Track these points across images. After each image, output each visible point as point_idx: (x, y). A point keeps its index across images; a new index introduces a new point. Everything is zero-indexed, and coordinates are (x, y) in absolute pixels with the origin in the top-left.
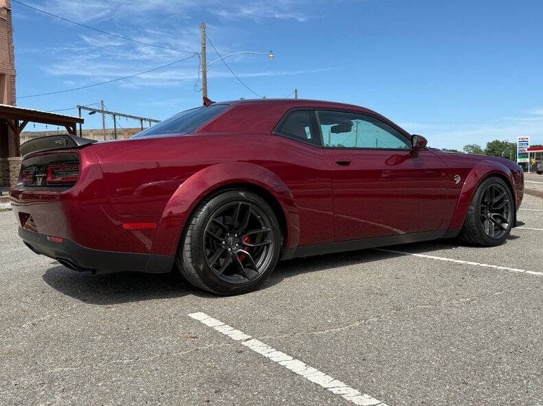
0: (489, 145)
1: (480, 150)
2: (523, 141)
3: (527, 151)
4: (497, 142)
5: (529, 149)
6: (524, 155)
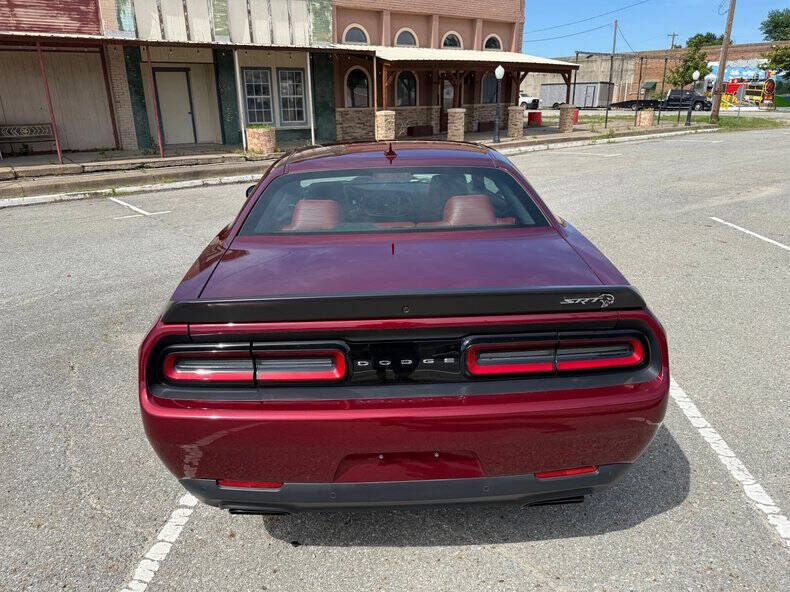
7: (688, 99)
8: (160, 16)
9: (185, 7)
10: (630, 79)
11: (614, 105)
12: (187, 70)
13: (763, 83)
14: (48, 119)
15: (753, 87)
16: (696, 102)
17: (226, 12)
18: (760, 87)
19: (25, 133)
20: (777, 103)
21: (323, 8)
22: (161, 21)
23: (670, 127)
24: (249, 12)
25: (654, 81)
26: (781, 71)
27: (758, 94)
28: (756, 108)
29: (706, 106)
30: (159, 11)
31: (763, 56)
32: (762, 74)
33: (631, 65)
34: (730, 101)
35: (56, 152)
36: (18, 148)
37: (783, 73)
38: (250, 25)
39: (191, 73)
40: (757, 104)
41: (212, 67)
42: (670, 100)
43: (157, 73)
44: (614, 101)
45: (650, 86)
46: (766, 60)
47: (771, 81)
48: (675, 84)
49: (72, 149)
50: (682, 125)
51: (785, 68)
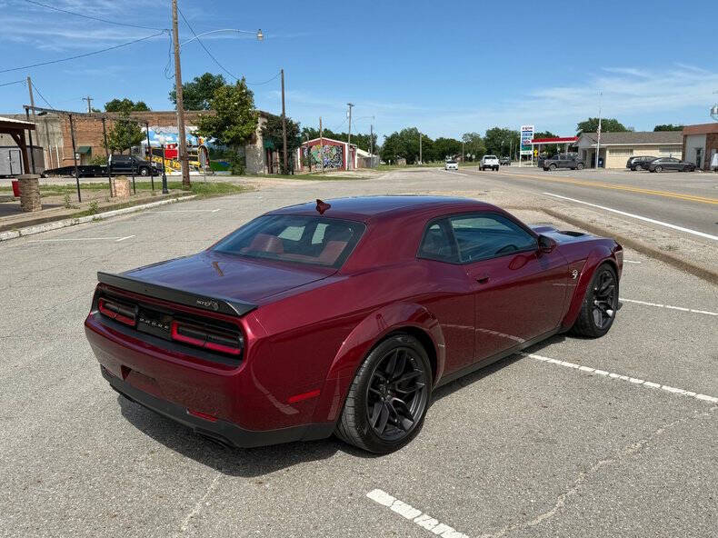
0: (489, 132)
1: (480, 139)
2: (527, 131)
3: (531, 143)
4: (497, 130)
5: (533, 141)
6: (528, 147)
7: (129, 165)
10: (59, 143)
11: (49, 172)
13: (197, 149)
15: (189, 153)
16: (142, 168)
18: (195, 153)
20: (214, 168)
23: (150, 196)
25: (89, 145)
26: (210, 138)
27: (196, 159)
28: (196, 173)
29: (153, 172)
31: (194, 125)
32: (193, 139)
33: (56, 128)
34: (171, 166)
37: (213, 140)
40: (197, 169)
42: (112, 166)
44: (47, 168)
45: (85, 151)
46: (196, 128)
47: (203, 147)
48: (113, 149)
50: (160, 193)
51: (214, 136)
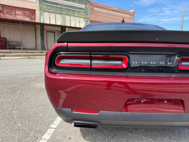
8: (50, 19)
9: (56, 18)
12: (54, 32)
14: (21, 41)
17: (65, 19)
19: (14, 44)
21: (87, 20)
22: (50, 20)
24: (70, 20)
30: (50, 18)
35: (21, 49)
36: (12, 47)
38: (70, 23)
39: (55, 33)
41: (60, 32)
43: (47, 32)
49: (25, 48)
